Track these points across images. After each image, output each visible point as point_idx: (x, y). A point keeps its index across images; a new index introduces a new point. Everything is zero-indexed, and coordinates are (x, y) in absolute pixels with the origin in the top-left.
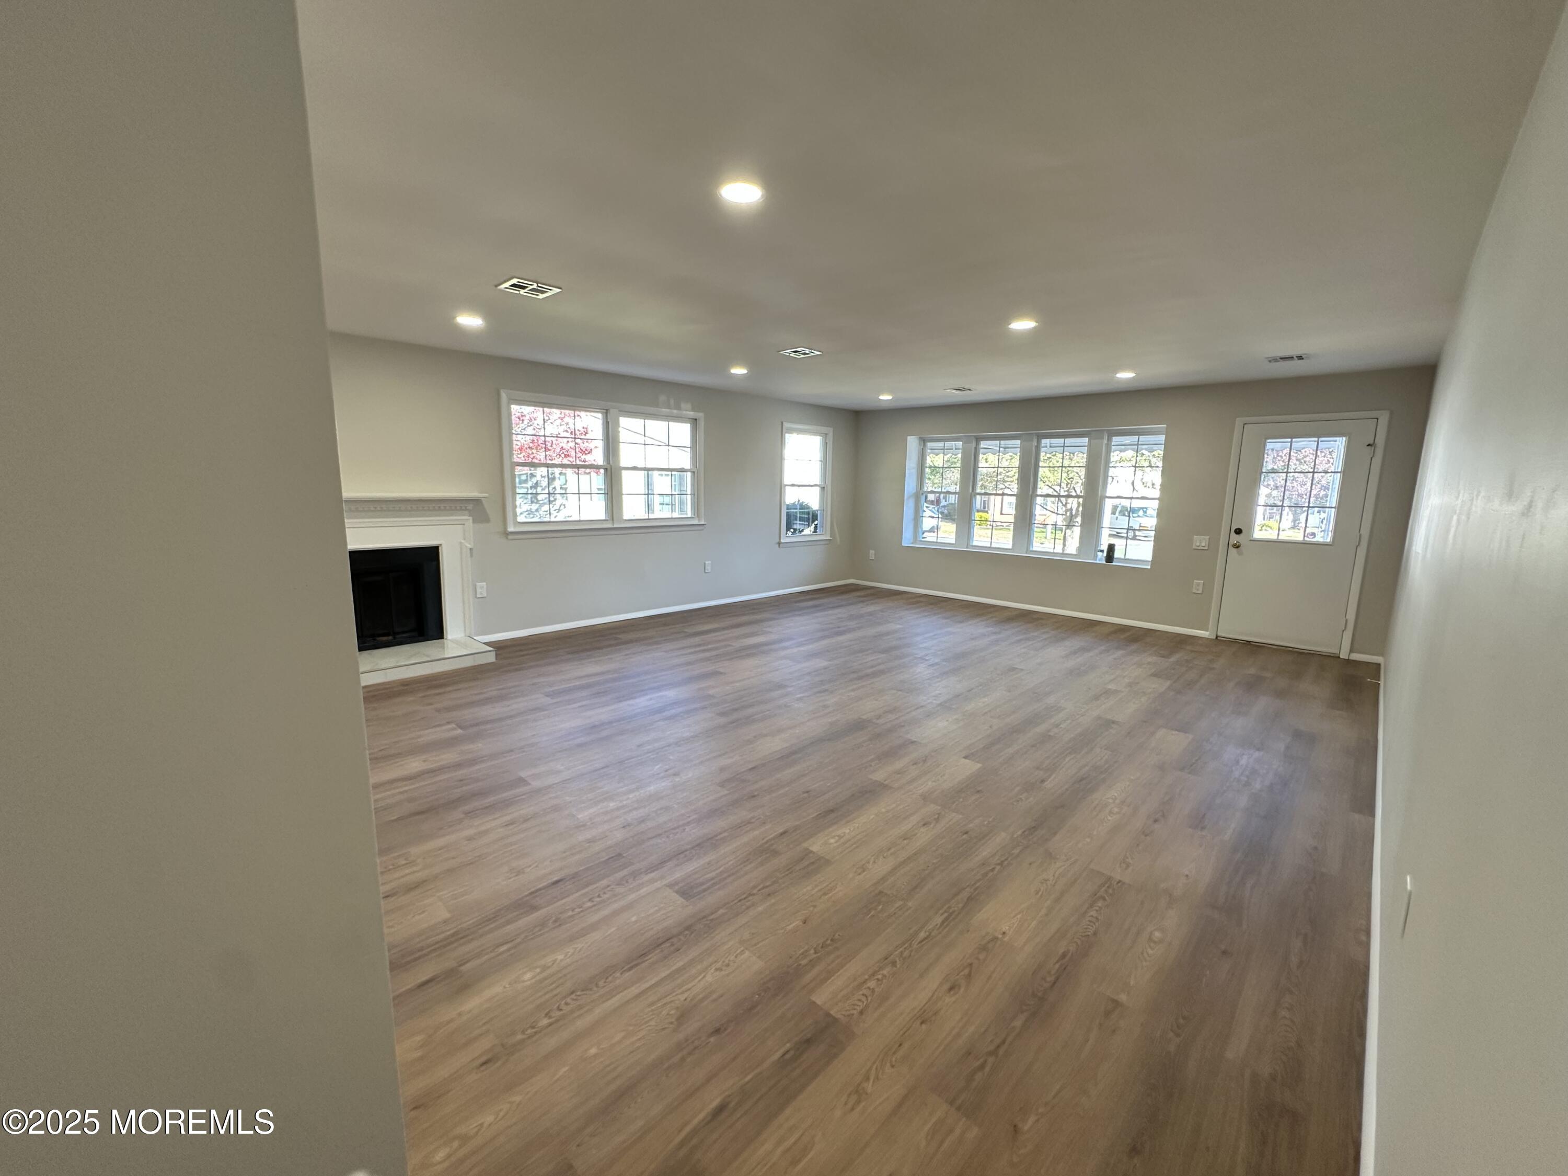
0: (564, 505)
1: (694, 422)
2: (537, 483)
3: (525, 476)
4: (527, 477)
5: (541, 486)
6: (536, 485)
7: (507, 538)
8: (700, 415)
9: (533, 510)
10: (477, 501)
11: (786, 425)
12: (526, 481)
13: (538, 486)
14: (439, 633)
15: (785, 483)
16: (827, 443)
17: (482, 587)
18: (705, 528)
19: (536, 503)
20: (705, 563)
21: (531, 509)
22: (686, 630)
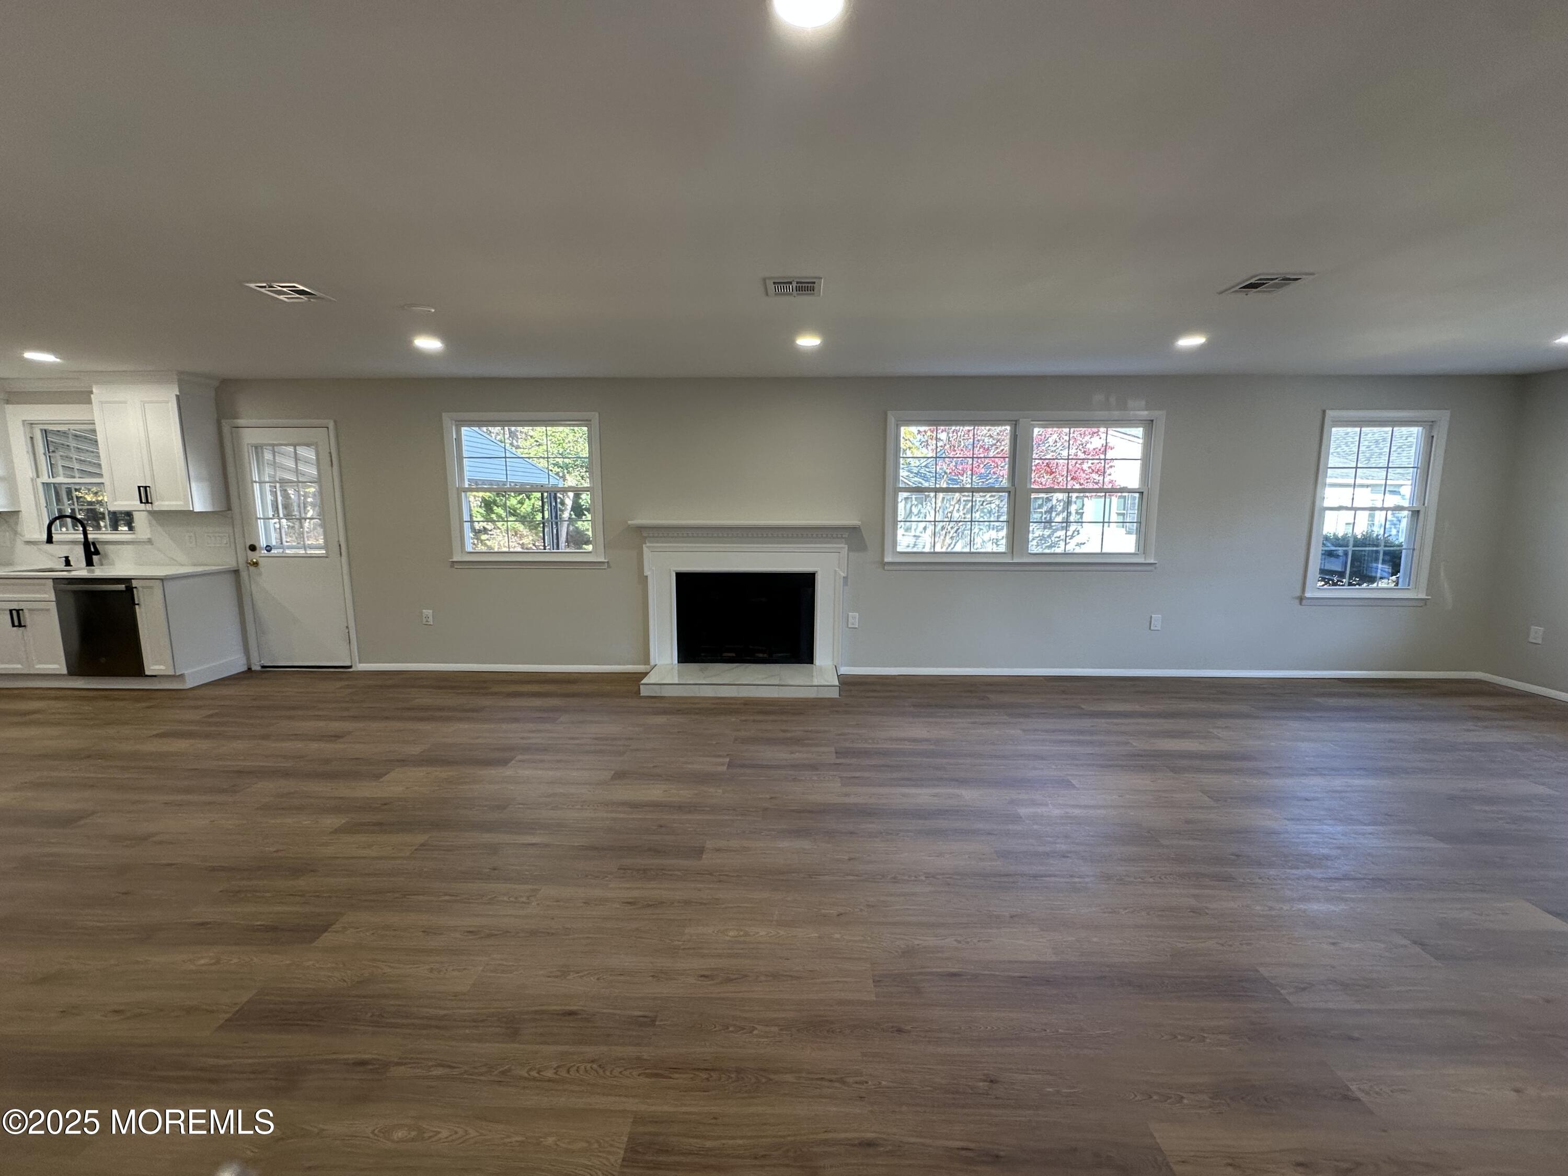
0: (1078, 531)
1: (1149, 425)
2: (1052, 508)
3: (1041, 500)
4: (1043, 501)
5: (1056, 511)
6: (1052, 509)
7: (884, 568)
8: (1160, 415)
9: (1046, 536)
10: (854, 530)
11: (1329, 413)
12: (1040, 506)
13: (1052, 511)
14: (809, 658)
15: (1326, 504)
16: (1433, 437)
17: (854, 618)
18: (1155, 568)
19: (1049, 529)
20: (1151, 617)
21: (1043, 534)
22: (1083, 707)
